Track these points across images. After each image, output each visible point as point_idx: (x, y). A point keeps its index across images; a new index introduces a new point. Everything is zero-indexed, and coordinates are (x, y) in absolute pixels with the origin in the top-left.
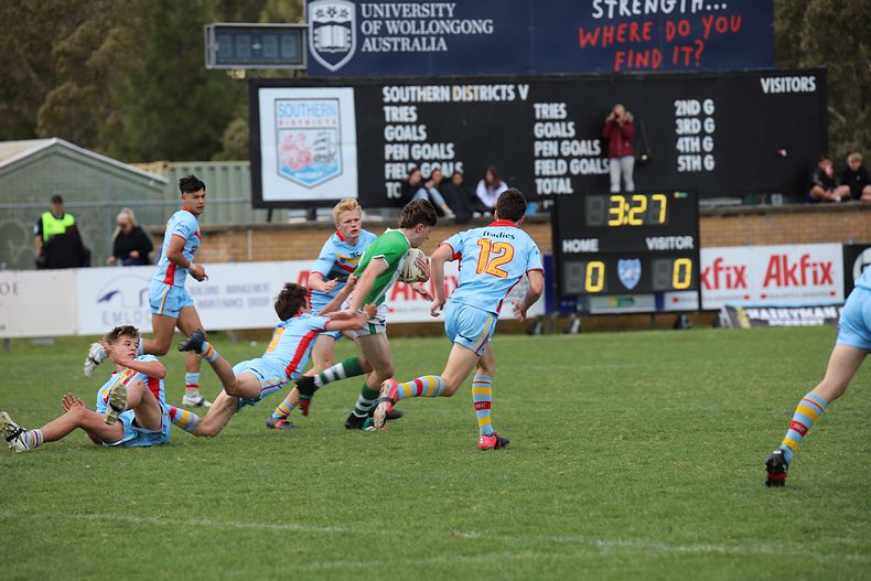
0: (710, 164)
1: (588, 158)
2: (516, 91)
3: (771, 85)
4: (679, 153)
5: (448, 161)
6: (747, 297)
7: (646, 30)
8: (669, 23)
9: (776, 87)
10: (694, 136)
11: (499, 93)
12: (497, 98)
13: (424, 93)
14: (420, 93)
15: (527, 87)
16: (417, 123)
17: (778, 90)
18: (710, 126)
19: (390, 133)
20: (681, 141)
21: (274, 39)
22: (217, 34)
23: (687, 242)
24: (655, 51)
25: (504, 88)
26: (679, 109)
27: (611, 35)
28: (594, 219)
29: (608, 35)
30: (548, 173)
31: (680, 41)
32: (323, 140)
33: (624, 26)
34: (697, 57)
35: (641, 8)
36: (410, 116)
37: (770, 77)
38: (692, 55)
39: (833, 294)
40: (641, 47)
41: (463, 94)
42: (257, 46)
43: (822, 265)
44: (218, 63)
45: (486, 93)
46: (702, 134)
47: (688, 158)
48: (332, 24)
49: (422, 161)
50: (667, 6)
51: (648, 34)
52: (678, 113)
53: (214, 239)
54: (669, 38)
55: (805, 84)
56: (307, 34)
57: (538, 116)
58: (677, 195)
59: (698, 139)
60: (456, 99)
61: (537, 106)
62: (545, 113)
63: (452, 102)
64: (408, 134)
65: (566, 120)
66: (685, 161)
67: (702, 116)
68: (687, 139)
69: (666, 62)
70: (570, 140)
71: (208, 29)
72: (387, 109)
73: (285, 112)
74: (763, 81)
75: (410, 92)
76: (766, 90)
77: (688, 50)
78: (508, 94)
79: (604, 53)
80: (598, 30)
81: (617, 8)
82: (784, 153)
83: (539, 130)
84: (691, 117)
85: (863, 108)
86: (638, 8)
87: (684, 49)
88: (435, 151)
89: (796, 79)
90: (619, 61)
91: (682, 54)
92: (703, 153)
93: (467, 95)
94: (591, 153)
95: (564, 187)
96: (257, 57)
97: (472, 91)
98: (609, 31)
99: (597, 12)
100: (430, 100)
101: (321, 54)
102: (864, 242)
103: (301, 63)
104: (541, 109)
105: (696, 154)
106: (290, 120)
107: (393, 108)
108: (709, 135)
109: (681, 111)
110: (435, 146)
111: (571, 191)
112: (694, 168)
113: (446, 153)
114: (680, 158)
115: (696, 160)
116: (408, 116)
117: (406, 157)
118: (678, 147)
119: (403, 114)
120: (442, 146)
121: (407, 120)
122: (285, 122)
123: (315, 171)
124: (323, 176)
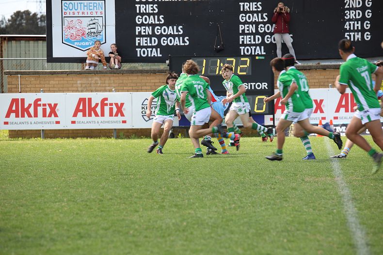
0: (368, 37)
4: (346, 31)
5: (179, 36)
10: (357, 20)
16: (158, 14)
18: (369, 14)
19: (138, 20)
20: (347, 23)
23: (264, 86)
26: (347, 5)
30: (248, 43)
32: (95, 24)
36: (154, 10)
46: (363, 19)
47: (352, 34)
49: (162, 35)
52: (346, 7)
57: (242, 10)
59: (359, 22)
62: (246, 7)
63: (183, 1)
64: (151, 20)
65: (262, 12)
66: (350, 35)
67: (363, 8)
68: (352, 23)
70: (265, 23)
72: (138, 6)
73: (68, 8)
83: (242, 18)
84: (355, 9)
88: (170, 30)
92: (363, 31)
95: (260, 51)
104: (244, 6)
105: (358, 31)
106: (71, 12)
107: (142, 5)
108: (368, 19)
109: (349, 5)
110: (171, 27)
111: (265, 53)
112: (356, 39)
113: (178, 31)
114: (346, 34)
115: (358, 35)
116: (152, 10)
117: (150, 33)
118: (345, 27)
119: (149, 8)
120: (175, 27)
121: (152, 12)
122: (68, 13)
123: (88, 41)
124: (92, 44)
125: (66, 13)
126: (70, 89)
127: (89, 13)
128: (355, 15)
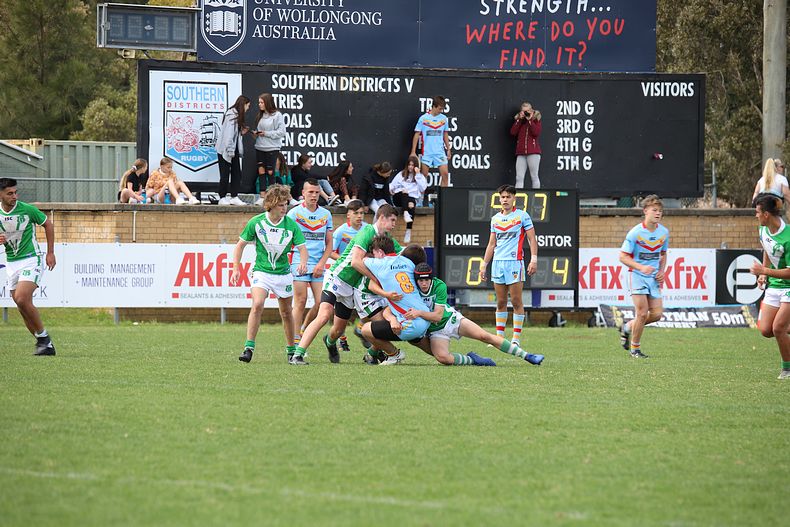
0: (588, 165)
1: (470, 153)
2: (402, 84)
3: (650, 89)
4: (558, 152)
5: (332, 150)
6: (621, 298)
7: (531, 29)
8: (554, 23)
9: (655, 91)
10: (574, 136)
11: (385, 85)
12: (384, 90)
13: (311, 82)
14: (307, 82)
15: (412, 80)
16: (304, 112)
17: (657, 95)
18: (589, 128)
20: (561, 140)
21: (166, 21)
22: (109, 14)
23: (566, 241)
24: (539, 50)
25: (390, 80)
26: (560, 109)
27: (497, 32)
28: (476, 214)
29: (494, 32)
31: (563, 42)
32: (211, 124)
33: (511, 24)
34: (580, 59)
35: (528, 7)
36: (297, 104)
37: (651, 82)
38: (575, 55)
39: (705, 298)
40: (524, 46)
41: (349, 84)
42: (148, 27)
43: (696, 268)
44: (108, 43)
45: (373, 85)
46: (582, 135)
47: (567, 158)
48: (224, 9)
49: (307, 148)
50: (553, 7)
51: (533, 33)
52: (559, 113)
53: (98, 218)
54: (553, 39)
55: (684, 90)
56: (199, 18)
58: (558, 194)
59: (577, 139)
60: (342, 89)
61: (422, 100)
63: (338, 92)
64: (293, 122)
66: (564, 161)
67: (582, 117)
68: (566, 140)
69: (550, 62)
71: (101, 8)
72: (275, 96)
73: (174, 95)
74: (643, 84)
75: (298, 79)
76: (646, 94)
77: (572, 50)
78: (394, 87)
79: (489, 50)
80: (485, 27)
81: (504, 5)
82: (661, 157)
84: (572, 117)
85: (730, 115)
86: (524, 7)
87: (567, 49)
88: (320, 140)
89: (675, 84)
90: (503, 58)
91: (565, 54)
92: (581, 154)
93: (354, 86)
94: (472, 148)
96: (147, 39)
97: (359, 82)
98: (495, 29)
99: (485, 10)
100: (318, 88)
101: (211, 38)
102: (736, 248)
103: (192, 47)
104: (425, 102)
105: (574, 154)
106: (178, 102)
107: (281, 96)
108: (588, 135)
109: (562, 110)
110: (320, 135)
111: (452, 185)
112: (572, 168)
113: (331, 142)
114: (560, 157)
115: (575, 160)
116: (294, 104)
117: (292, 145)
118: (558, 147)
119: (290, 102)
120: (327, 135)
121: (294, 107)
122: (173, 105)
123: (201, 154)
124: (209, 160)
125: (170, 105)
126: (208, 237)
127: (204, 106)
128: (571, 127)
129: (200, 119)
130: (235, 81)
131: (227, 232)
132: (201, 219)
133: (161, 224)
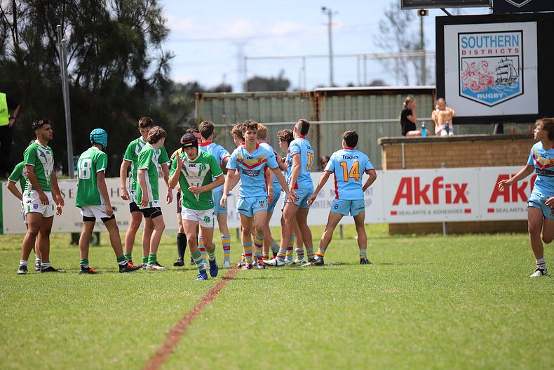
73: (468, 44)
122: (468, 52)
123: (496, 92)
124: (504, 96)
125: (464, 52)
127: (499, 52)
129: (494, 63)
130: (530, 29)
131: (496, 157)
132: (469, 148)
133: (430, 153)
